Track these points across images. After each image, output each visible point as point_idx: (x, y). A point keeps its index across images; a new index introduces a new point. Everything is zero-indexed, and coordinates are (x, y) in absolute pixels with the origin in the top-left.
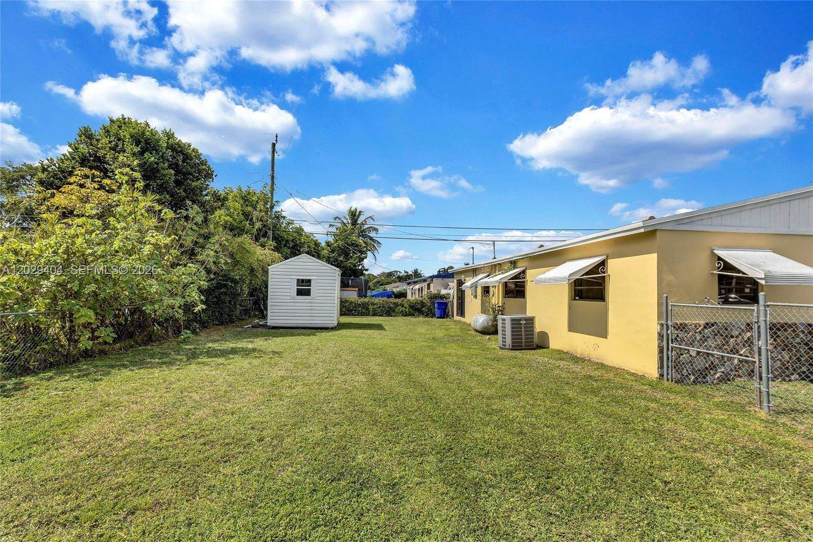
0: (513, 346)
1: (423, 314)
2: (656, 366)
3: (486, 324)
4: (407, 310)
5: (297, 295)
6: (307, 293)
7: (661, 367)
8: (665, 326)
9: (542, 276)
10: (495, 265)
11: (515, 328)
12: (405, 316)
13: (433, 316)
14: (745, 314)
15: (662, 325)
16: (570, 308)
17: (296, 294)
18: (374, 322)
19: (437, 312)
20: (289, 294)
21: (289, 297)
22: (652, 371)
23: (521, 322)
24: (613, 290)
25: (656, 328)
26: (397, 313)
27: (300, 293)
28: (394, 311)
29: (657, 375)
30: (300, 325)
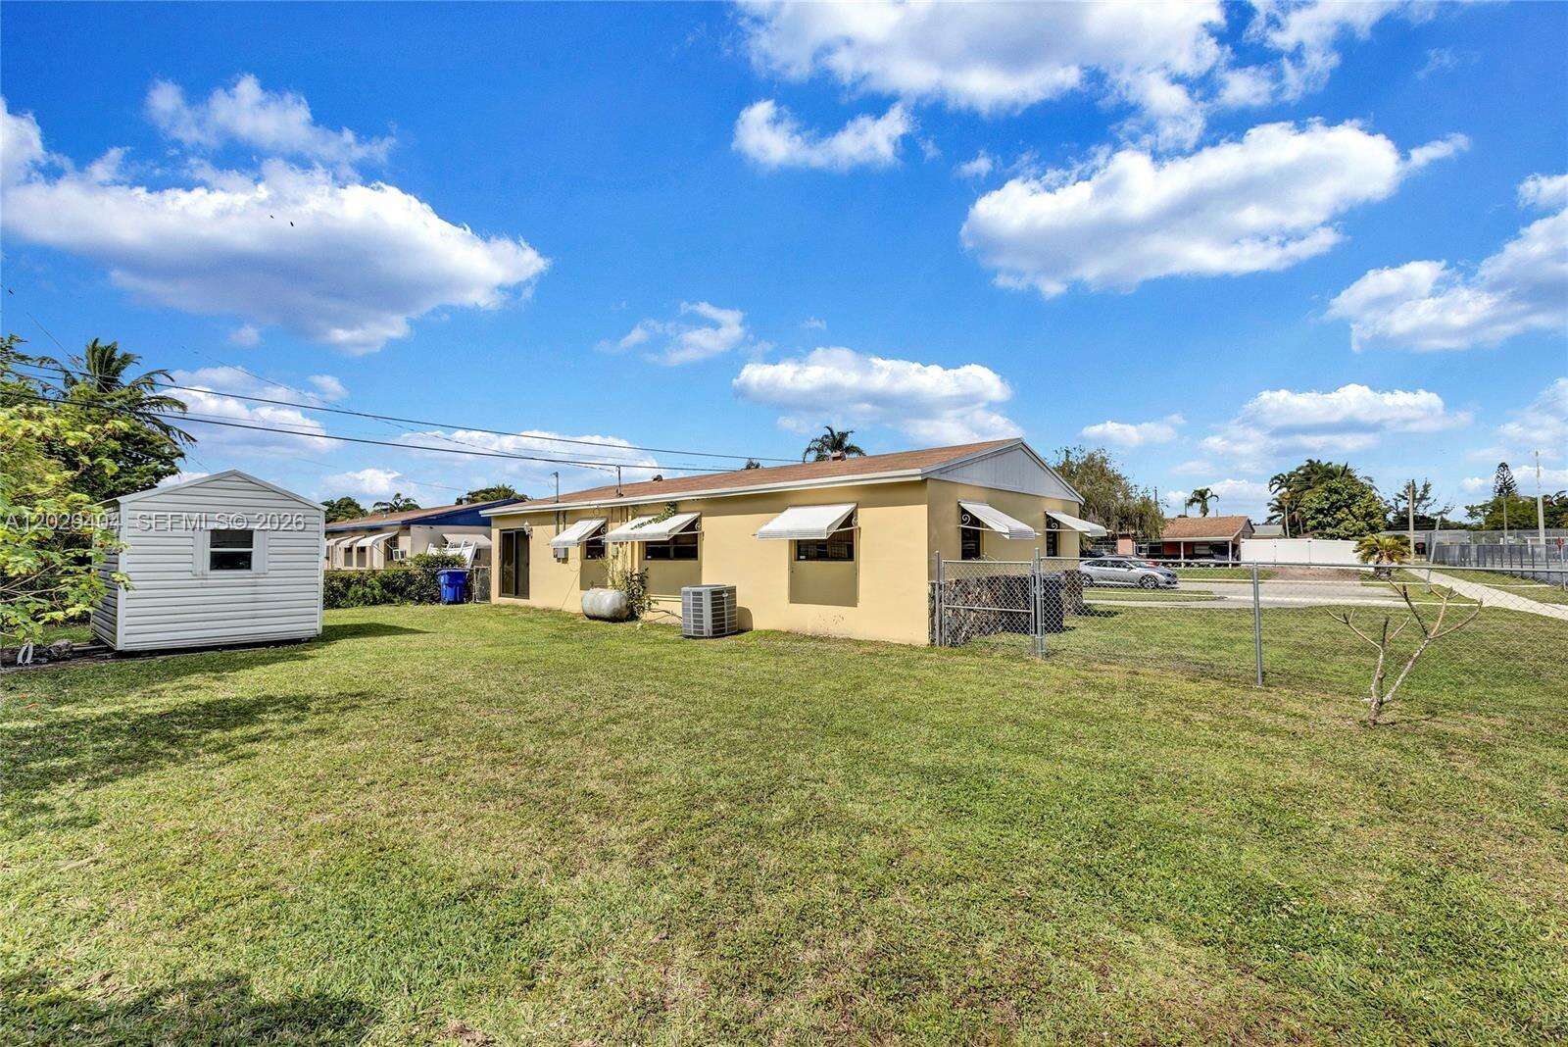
0: (714, 633)
1: (413, 599)
2: (926, 631)
3: (618, 606)
4: (376, 592)
5: (212, 568)
6: (241, 562)
7: (932, 631)
8: (937, 587)
9: (765, 529)
10: (627, 507)
11: (716, 604)
12: (372, 604)
13: (435, 599)
14: (1005, 568)
15: (933, 585)
16: (792, 571)
17: (208, 568)
18: (342, 622)
19: (447, 592)
20: (189, 566)
21: (189, 575)
22: (921, 636)
23: (724, 595)
24: (864, 546)
25: (927, 589)
26: (352, 599)
27: (220, 562)
28: (343, 596)
29: (928, 641)
30: (217, 640)
